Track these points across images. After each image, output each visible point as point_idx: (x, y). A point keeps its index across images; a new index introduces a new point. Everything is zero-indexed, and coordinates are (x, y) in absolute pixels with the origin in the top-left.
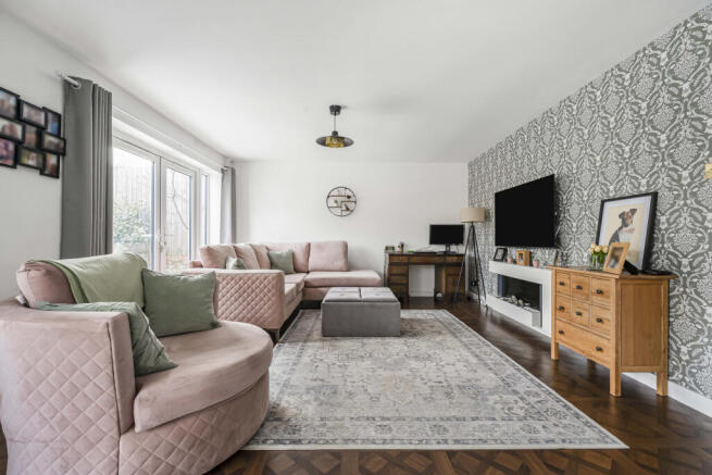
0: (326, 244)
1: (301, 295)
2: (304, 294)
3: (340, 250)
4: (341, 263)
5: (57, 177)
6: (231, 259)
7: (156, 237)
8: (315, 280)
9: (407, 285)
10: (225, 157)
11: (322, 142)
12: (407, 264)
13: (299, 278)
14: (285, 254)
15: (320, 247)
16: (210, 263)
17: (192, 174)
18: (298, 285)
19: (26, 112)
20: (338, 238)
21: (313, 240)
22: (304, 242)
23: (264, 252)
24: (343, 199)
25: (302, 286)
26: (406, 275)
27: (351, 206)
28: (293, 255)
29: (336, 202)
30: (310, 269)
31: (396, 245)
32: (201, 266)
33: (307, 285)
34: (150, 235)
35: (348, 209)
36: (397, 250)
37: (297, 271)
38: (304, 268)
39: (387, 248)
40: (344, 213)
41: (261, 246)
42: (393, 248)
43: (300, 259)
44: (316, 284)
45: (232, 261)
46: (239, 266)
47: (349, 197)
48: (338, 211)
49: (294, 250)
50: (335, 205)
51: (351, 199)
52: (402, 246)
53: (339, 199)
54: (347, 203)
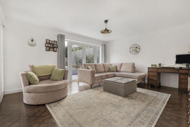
0: (127, 63)
5: (56, 52)
11: (102, 32)
15: (125, 64)
19: (50, 42)
20: (132, 61)
24: (135, 48)
27: (138, 50)
28: (117, 66)
30: (121, 71)
35: (137, 52)
36: (158, 66)
38: (119, 71)
40: (135, 53)
42: (156, 65)
43: (118, 69)
47: (137, 47)
48: (133, 53)
50: (132, 50)
51: (138, 48)
52: (160, 64)
53: (134, 48)
54: (136, 50)
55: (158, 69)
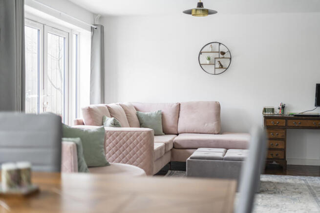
0: (198, 104)
1: (169, 155)
2: (172, 155)
3: (212, 111)
4: (212, 125)
6: (107, 118)
7: (41, 97)
8: (184, 141)
9: (284, 150)
10: (94, 15)
11: (189, 12)
12: (285, 128)
13: (168, 139)
14: (154, 115)
15: (191, 107)
16: (90, 121)
17: (66, 36)
18: (166, 145)
21: (183, 100)
22: (174, 102)
23: (134, 112)
24: (217, 55)
25: (171, 147)
26: (284, 140)
27: (226, 63)
28: (162, 115)
29: (209, 59)
30: (179, 130)
31: (276, 106)
32: (84, 124)
33: (176, 146)
34: (36, 96)
35: (221, 66)
37: (166, 132)
38: (173, 130)
39: (265, 110)
40: (218, 71)
41: (131, 107)
42: (273, 110)
43: (170, 121)
44: (185, 146)
45: (109, 120)
46: (115, 124)
47: (223, 53)
48: (211, 69)
49: (163, 110)
50: (208, 62)
51: (226, 55)
52: (283, 107)
53: (212, 56)
54: (221, 60)
55: (289, 121)
